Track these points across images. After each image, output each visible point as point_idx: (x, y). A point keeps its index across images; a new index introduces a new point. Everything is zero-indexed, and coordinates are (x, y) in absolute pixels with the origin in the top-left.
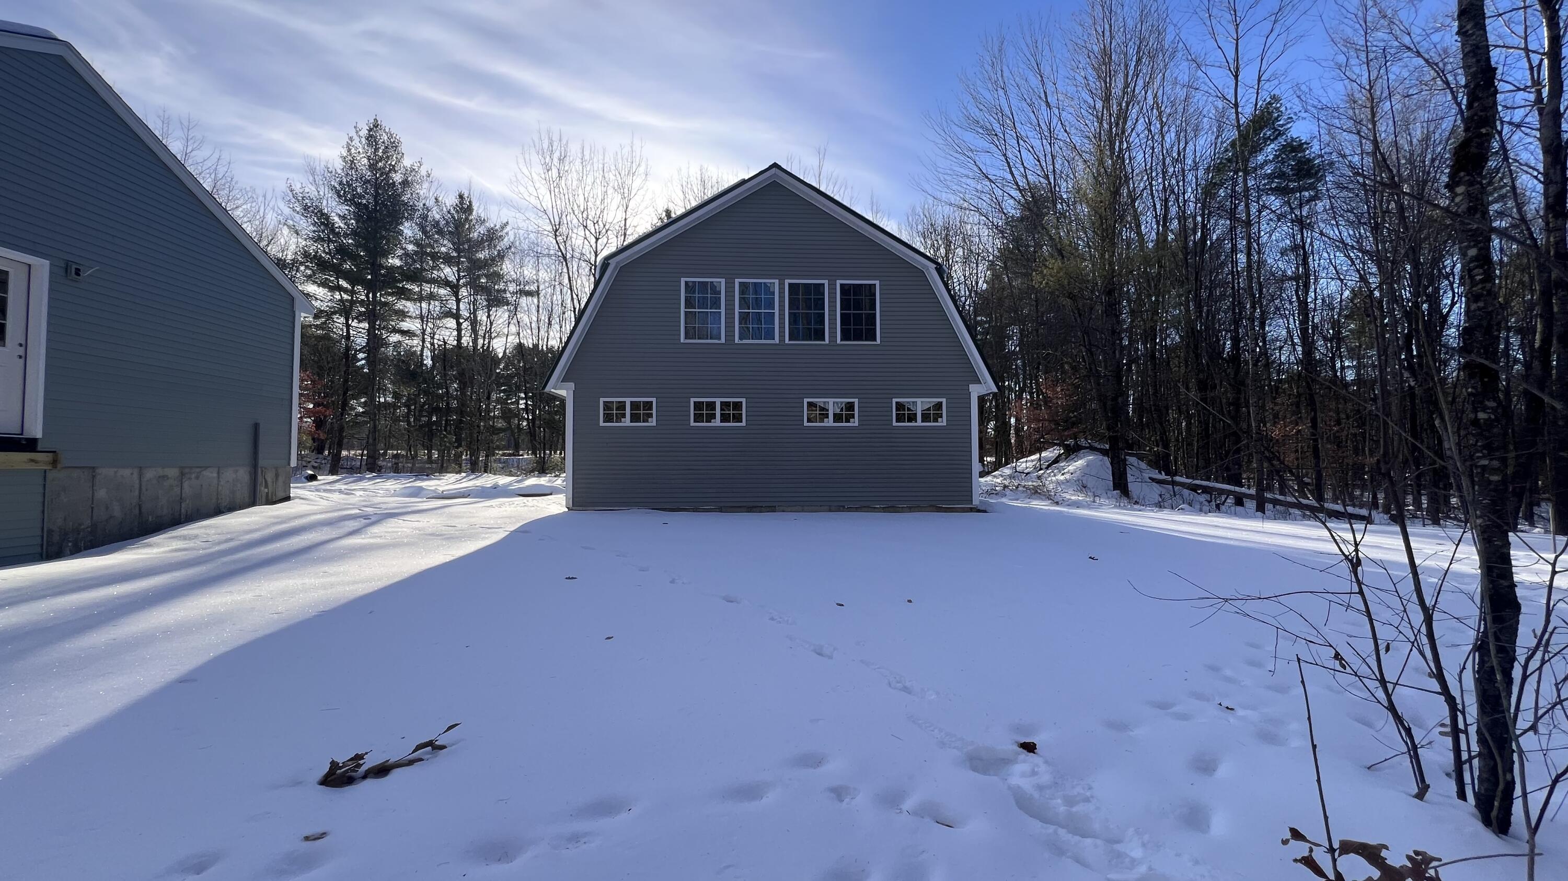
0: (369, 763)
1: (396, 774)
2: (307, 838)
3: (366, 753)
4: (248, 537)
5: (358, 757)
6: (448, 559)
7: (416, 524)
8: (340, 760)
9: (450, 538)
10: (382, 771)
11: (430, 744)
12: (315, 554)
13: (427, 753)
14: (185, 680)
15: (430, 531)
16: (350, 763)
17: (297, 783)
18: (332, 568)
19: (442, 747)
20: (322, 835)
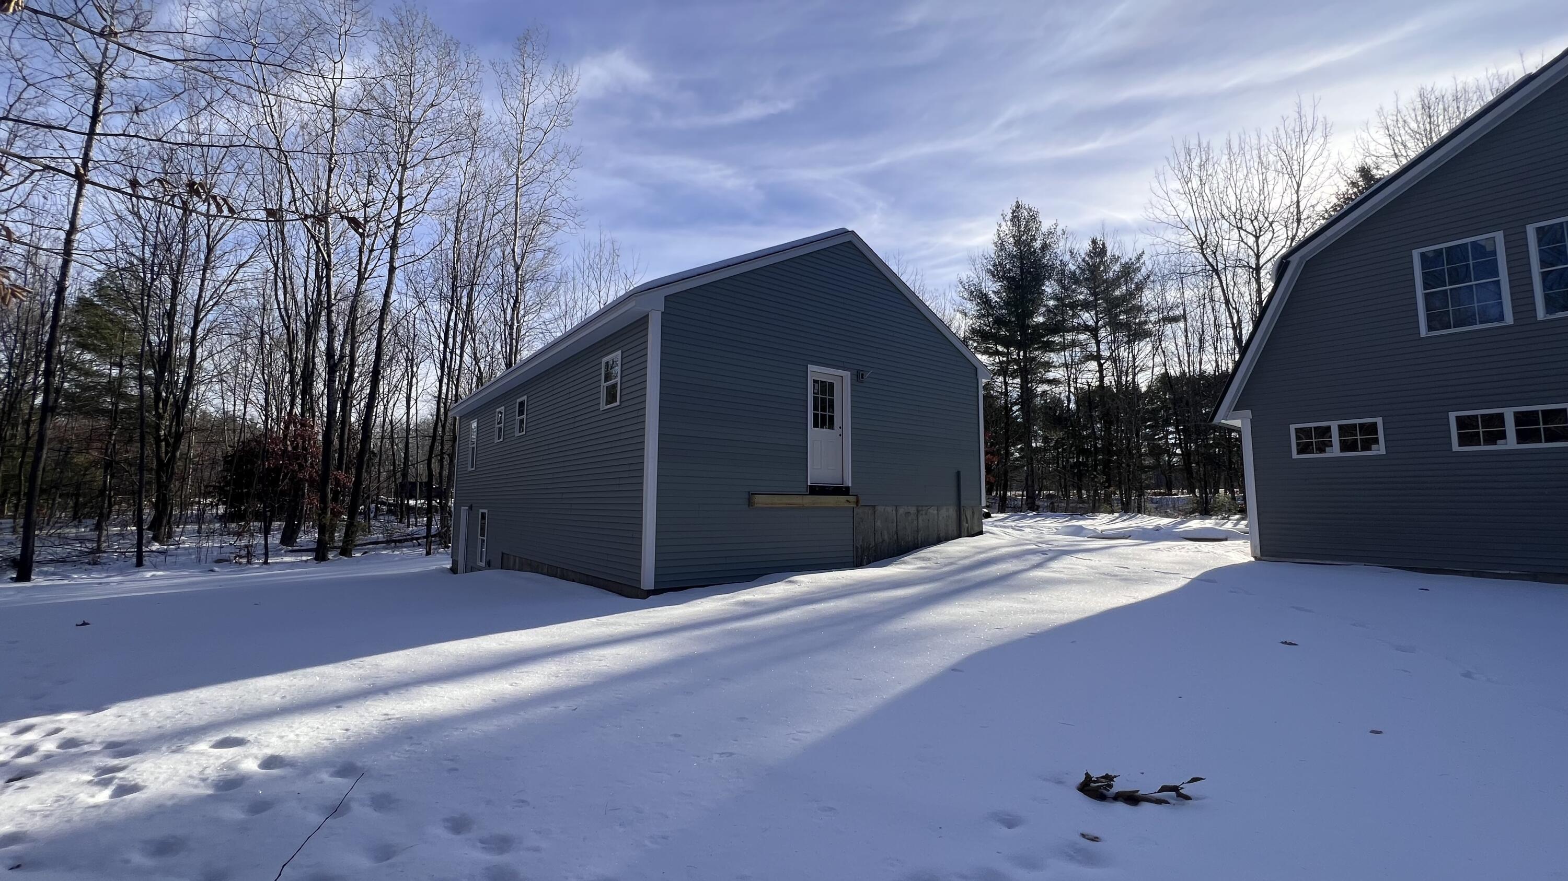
0: (1119, 786)
1: (1146, 807)
2: (1083, 835)
3: (1115, 777)
4: (967, 562)
5: (1109, 778)
6: (1132, 601)
7: (1092, 563)
8: (1095, 775)
9: (1127, 580)
10: (1132, 799)
11: (1175, 789)
12: (1012, 582)
13: (1173, 798)
14: (955, 669)
15: (1106, 570)
16: (1103, 780)
17: (1060, 782)
18: (1030, 596)
19: (1187, 798)
20: (1095, 839)
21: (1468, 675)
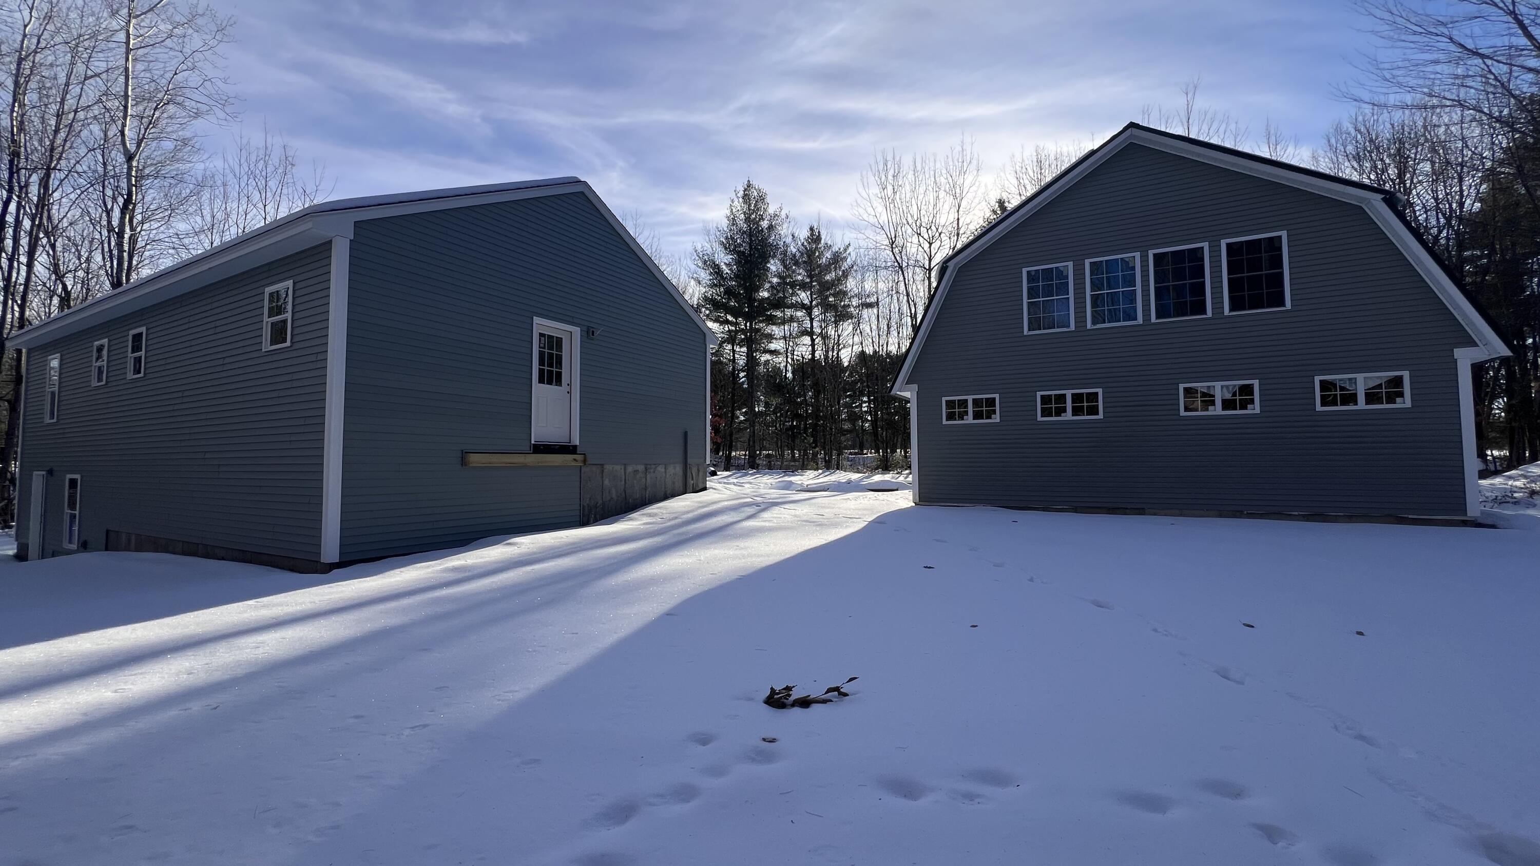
0: (796, 695)
1: (815, 707)
2: (764, 740)
3: (794, 687)
4: (690, 515)
5: (788, 689)
6: (823, 542)
7: (797, 513)
8: (778, 688)
9: (820, 524)
10: (805, 703)
11: (837, 689)
12: (730, 531)
13: (835, 697)
14: (669, 614)
15: (805, 518)
16: (784, 691)
17: (751, 699)
18: (742, 543)
19: (846, 695)
20: (773, 741)
21: (1031, 580)
